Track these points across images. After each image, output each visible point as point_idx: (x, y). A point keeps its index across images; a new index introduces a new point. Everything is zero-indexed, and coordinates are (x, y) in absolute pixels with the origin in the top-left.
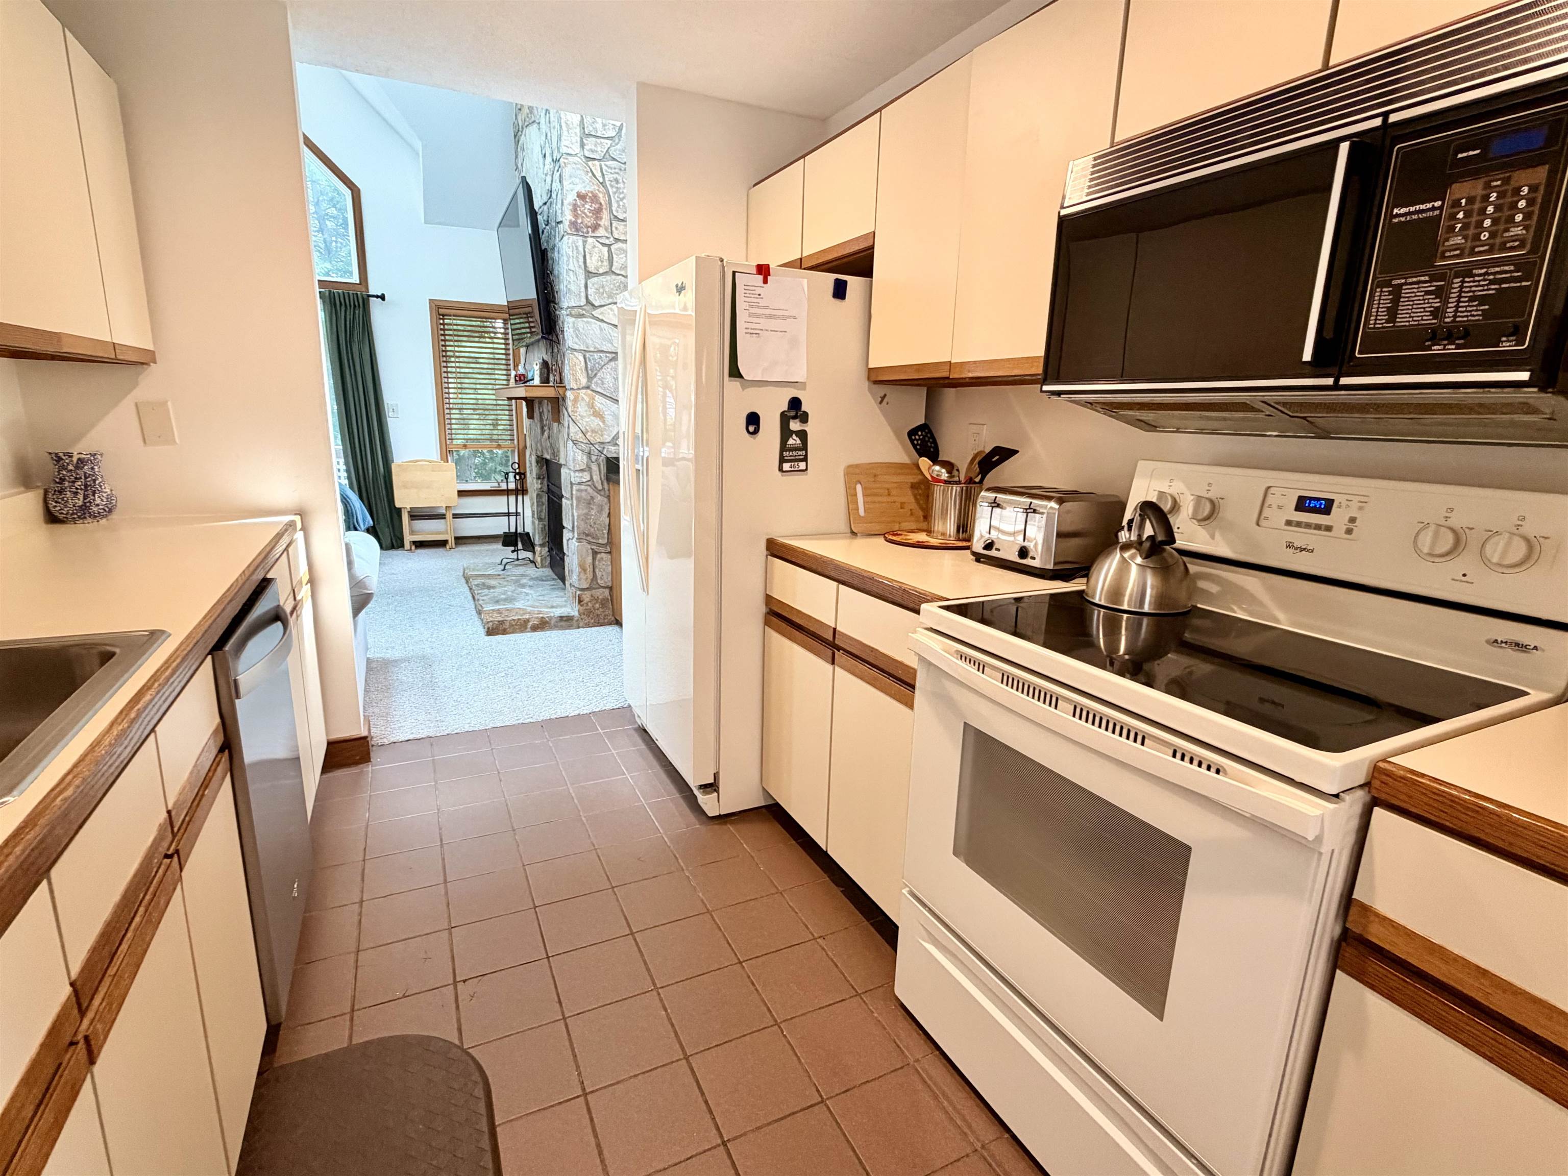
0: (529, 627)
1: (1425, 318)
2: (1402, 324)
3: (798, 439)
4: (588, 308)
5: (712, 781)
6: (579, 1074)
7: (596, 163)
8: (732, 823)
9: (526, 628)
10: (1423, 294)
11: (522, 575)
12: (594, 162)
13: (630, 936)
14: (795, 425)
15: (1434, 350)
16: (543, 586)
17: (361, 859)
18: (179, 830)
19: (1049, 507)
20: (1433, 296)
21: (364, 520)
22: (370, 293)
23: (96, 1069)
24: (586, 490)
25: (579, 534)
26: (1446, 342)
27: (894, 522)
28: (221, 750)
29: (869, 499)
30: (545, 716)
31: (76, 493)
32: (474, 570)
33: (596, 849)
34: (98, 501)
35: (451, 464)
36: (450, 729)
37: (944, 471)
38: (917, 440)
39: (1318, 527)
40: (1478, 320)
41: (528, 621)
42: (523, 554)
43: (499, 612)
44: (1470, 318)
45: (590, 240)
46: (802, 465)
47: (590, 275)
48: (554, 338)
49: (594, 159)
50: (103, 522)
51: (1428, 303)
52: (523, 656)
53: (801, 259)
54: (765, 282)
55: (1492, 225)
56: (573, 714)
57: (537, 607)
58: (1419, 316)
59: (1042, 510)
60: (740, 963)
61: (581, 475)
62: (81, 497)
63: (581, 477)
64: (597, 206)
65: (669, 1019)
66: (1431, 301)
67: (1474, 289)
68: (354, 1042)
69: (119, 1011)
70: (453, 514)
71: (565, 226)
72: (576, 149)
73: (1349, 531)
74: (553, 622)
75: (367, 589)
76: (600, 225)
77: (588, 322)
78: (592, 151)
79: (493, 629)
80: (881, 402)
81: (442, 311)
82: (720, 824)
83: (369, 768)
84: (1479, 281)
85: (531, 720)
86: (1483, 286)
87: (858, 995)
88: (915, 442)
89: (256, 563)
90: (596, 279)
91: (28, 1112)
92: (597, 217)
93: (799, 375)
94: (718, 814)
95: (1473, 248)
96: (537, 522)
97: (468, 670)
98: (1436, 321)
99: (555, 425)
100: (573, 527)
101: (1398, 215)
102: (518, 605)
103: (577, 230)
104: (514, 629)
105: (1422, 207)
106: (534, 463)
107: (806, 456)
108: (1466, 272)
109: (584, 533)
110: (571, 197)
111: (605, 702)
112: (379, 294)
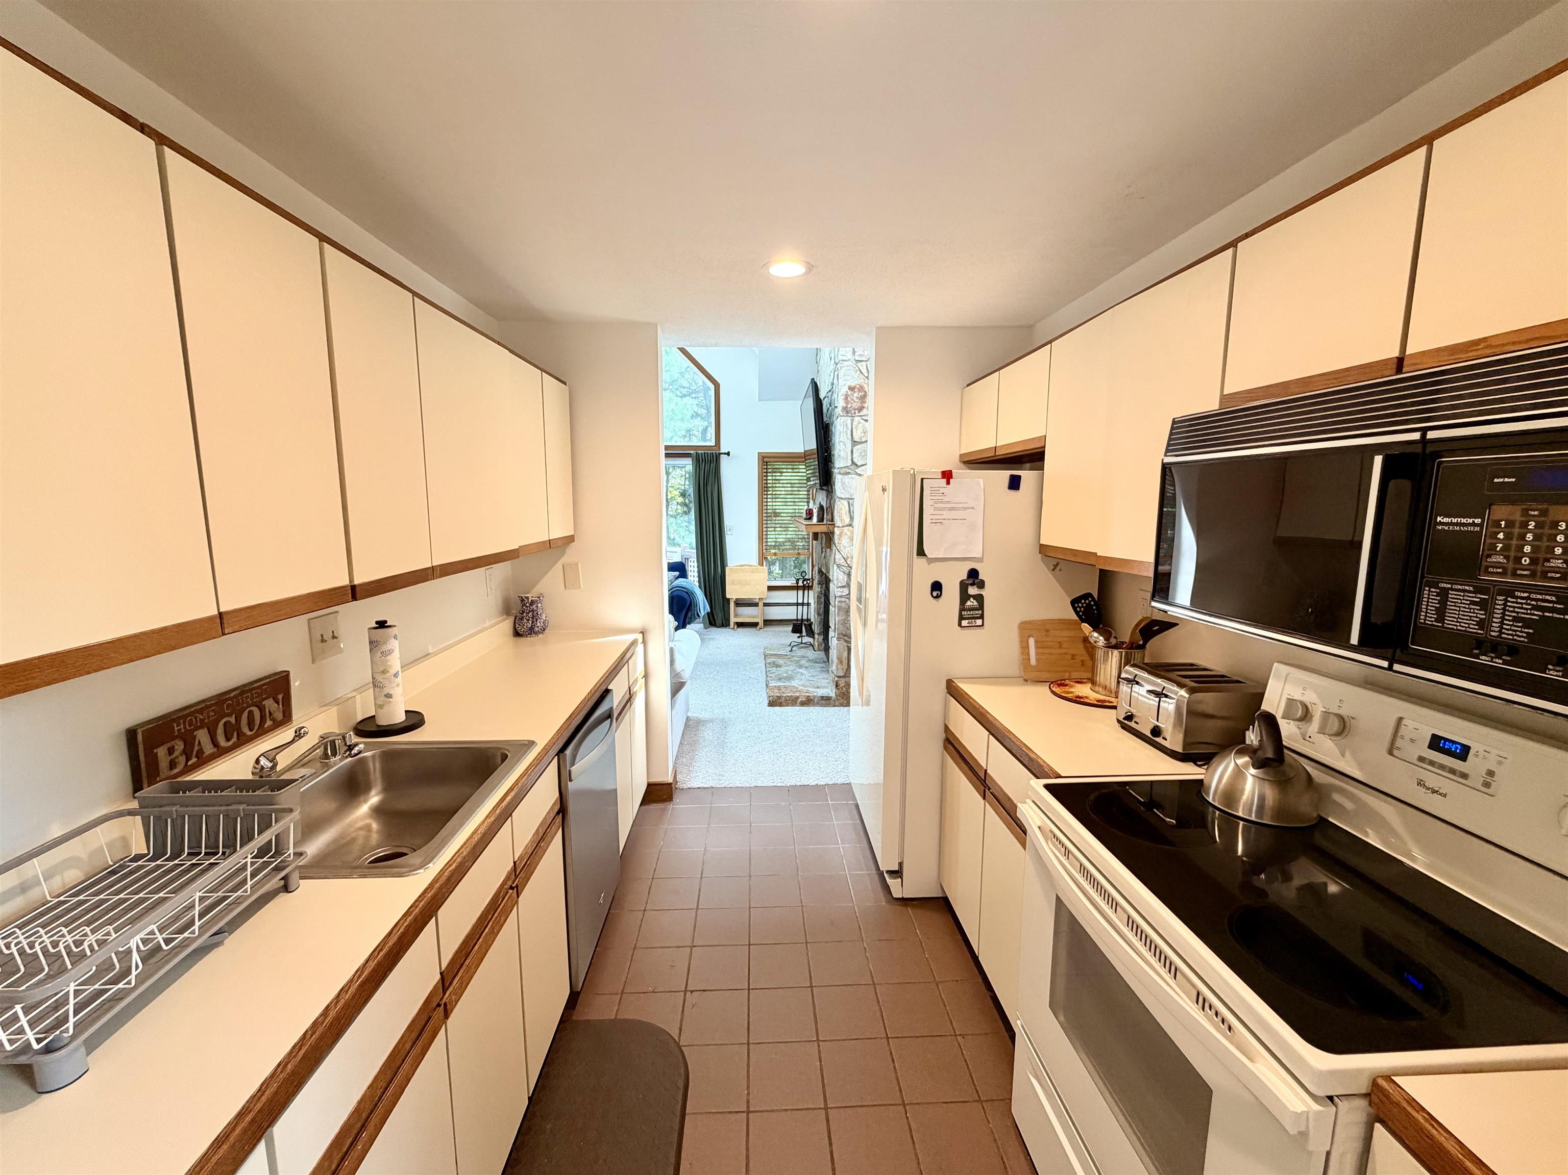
0: (798, 702)
1: (1472, 626)
2: (1450, 626)
3: (975, 601)
4: (853, 467)
5: (896, 869)
6: (748, 1094)
7: (864, 363)
8: (913, 907)
9: (796, 703)
10: (1468, 602)
11: (803, 657)
12: (862, 363)
13: (810, 989)
14: (973, 591)
15: (1482, 660)
16: (815, 668)
17: (651, 877)
18: (520, 873)
19: (1179, 694)
20: (1479, 608)
21: (704, 608)
22: (721, 452)
23: (449, 1022)
24: (845, 602)
25: (838, 635)
26: (1493, 655)
27: (1065, 671)
28: (558, 813)
29: (1040, 651)
30: (792, 782)
31: (528, 620)
32: (770, 649)
33: (802, 906)
34: (539, 624)
35: (765, 568)
36: (727, 783)
37: (1101, 638)
38: (1080, 608)
39: (1453, 771)
40: (1523, 642)
41: (797, 698)
42: (807, 639)
43: (779, 688)
44: (1515, 637)
45: (857, 419)
46: (979, 622)
47: (856, 444)
48: (830, 490)
49: (862, 361)
50: (540, 636)
51: (1474, 613)
52: (789, 727)
53: (995, 447)
54: (948, 483)
55: (1532, 552)
56: (813, 784)
57: (807, 686)
58: (1465, 623)
59: (1173, 696)
60: (888, 1038)
61: (842, 590)
62: (530, 622)
63: (842, 592)
64: (863, 394)
65: (821, 1070)
66: (1476, 611)
67: (1517, 610)
68: (618, 1017)
69: (466, 988)
70: (764, 603)
71: (838, 411)
72: (849, 356)
73: (1487, 785)
74: (816, 700)
75: (682, 679)
76: (864, 407)
77: (852, 478)
78: (861, 355)
79: (773, 702)
80: (1053, 570)
81: (765, 460)
82: (903, 905)
83: (670, 806)
84: (1522, 604)
85: (782, 785)
86: (1527, 609)
87: (979, 1100)
88: (1078, 609)
89: (601, 682)
90: (859, 446)
91: (408, 1046)
92: (862, 402)
93: (977, 553)
94: (901, 897)
95: (1515, 570)
96: (816, 616)
97: (749, 735)
98: (1482, 632)
99: (828, 550)
100: (835, 629)
101: (1441, 523)
102: (794, 683)
103: (847, 412)
104: (788, 703)
105: (1464, 521)
106: (817, 571)
107: (983, 614)
108: (1509, 592)
109: (842, 634)
110: (844, 390)
111: (838, 776)
112: (726, 452)
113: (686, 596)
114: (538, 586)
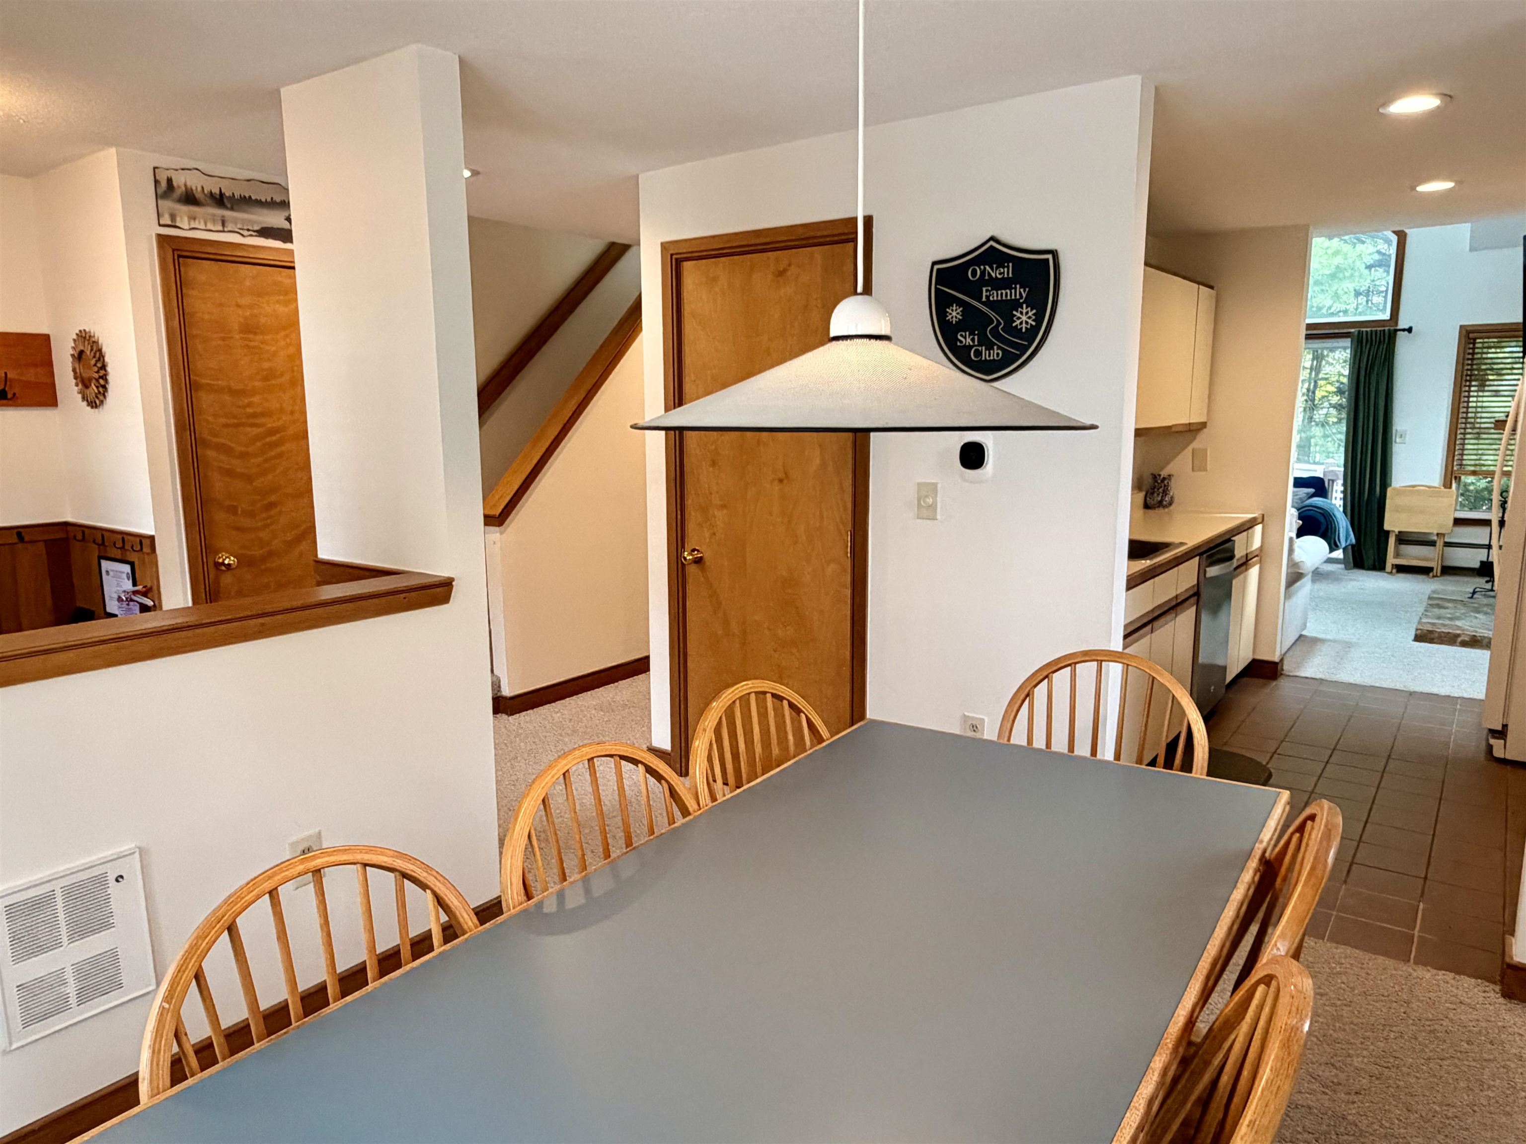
0: (1458, 641)
5: (1499, 729)
8: (1512, 766)
9: (1455, 642)
13: (1382, 772)
21: (1347, 540)
22: (1399, 328)
30: (1418, 690)
31: (1158, 495)
32: (1439, 594)
33: (1394, 745)
34: (1167, 499)
35: (1454, 491)
41: (1458, 636)
50: (1167, 509)
56: (1443, 694)
62: (1161, 496)
70: (1445, 543)
79: (1421, 637)
81: (1471, 335)
82: (1502, 763)
83: (1274, 683)
94: (1503, 759)
104: (1442, 640)
111: (1479, 695)
112: (1406, 327)
113: (1322, 519)
114: (1172, 465)
